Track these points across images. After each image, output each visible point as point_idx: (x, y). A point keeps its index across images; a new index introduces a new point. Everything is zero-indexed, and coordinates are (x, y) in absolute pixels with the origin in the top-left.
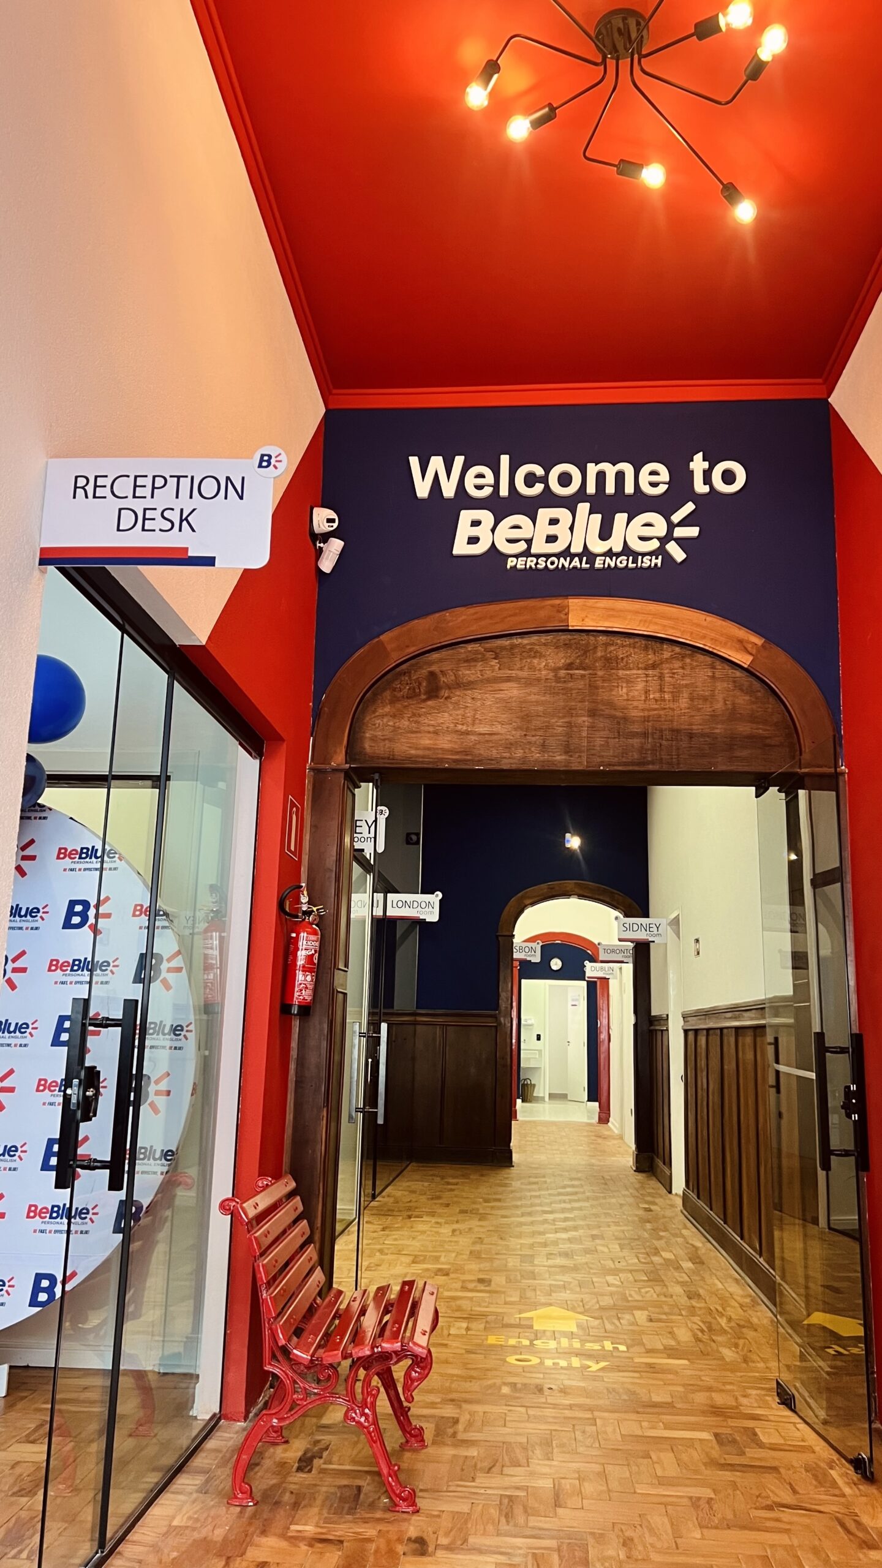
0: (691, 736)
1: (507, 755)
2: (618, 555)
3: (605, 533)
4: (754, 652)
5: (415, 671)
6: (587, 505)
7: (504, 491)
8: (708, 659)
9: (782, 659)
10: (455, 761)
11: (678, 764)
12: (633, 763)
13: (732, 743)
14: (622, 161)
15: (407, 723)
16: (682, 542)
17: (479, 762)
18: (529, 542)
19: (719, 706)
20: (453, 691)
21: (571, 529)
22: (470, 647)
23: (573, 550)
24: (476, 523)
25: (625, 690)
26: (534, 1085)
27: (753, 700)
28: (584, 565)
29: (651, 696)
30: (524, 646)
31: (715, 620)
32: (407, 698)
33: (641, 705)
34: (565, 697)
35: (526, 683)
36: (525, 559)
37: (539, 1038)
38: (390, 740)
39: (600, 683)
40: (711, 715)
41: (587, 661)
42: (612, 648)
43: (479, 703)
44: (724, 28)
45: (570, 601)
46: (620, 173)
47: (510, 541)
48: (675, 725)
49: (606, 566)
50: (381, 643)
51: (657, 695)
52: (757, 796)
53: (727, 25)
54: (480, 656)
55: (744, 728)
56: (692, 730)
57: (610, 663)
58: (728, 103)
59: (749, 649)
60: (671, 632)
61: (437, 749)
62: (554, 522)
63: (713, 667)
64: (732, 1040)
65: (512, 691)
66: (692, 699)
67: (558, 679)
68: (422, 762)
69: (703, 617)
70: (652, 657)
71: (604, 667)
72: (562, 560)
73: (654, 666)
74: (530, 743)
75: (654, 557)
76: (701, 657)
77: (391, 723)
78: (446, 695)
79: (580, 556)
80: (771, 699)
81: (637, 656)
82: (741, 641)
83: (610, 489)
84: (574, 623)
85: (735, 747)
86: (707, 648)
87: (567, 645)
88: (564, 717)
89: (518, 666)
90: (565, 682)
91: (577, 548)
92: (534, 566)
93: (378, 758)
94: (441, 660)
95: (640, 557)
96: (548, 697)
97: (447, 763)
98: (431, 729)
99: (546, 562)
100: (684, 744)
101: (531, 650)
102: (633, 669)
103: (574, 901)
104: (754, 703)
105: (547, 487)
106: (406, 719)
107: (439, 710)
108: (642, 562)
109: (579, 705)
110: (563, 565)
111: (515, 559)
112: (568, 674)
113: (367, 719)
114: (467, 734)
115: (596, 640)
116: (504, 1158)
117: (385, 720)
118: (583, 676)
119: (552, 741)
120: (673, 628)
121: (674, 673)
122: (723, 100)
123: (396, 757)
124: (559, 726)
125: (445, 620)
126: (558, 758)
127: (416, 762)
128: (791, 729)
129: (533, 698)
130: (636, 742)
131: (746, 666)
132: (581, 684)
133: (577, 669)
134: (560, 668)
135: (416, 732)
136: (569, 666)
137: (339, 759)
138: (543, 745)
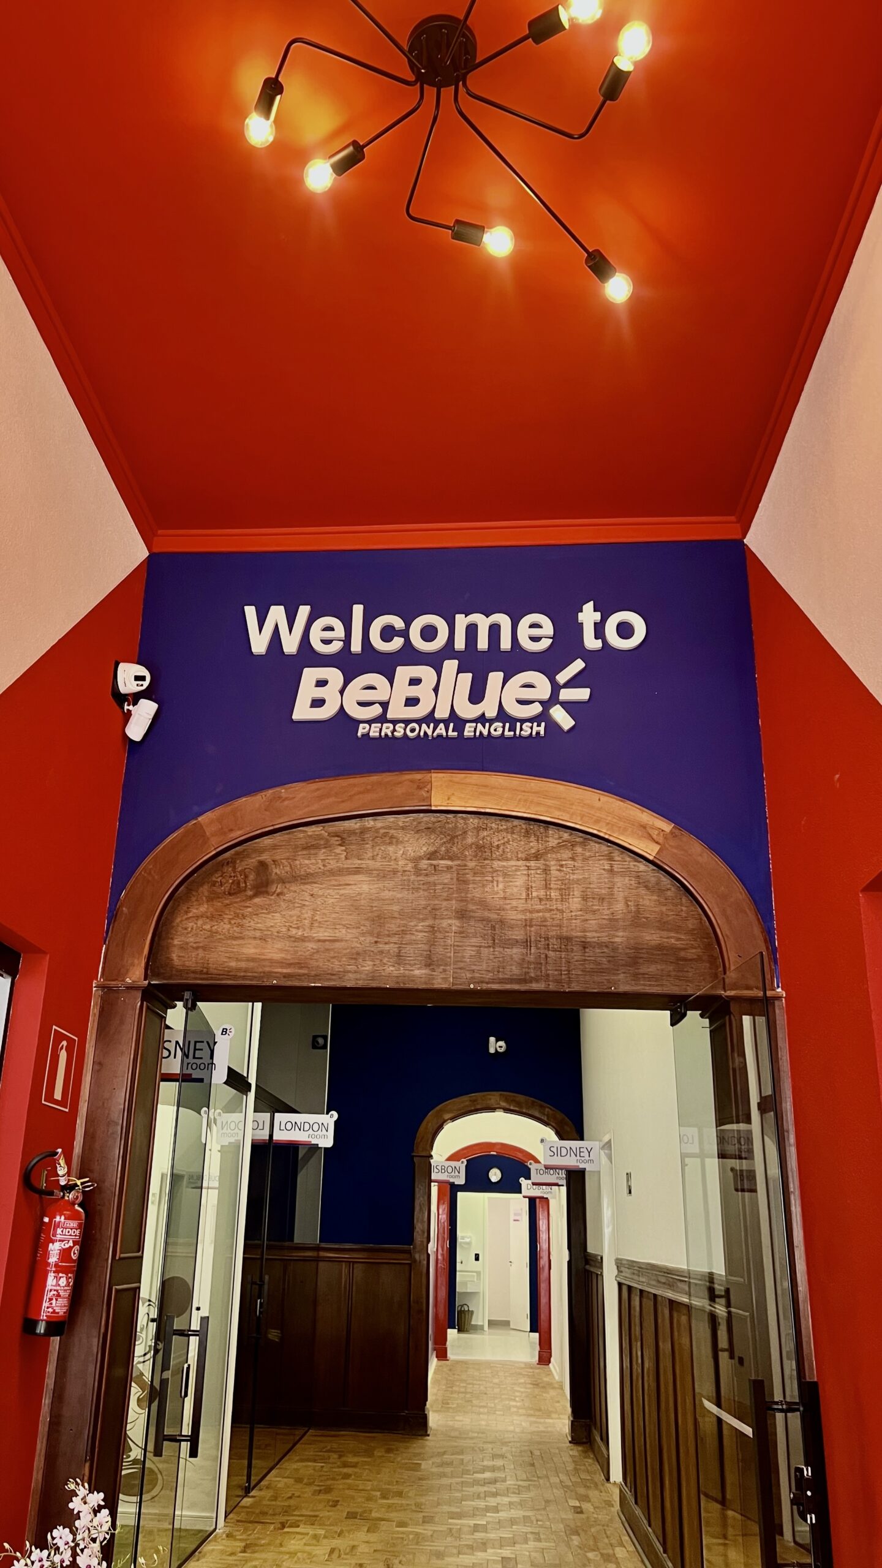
0: (585, 945)
1: (353, 968)
2: (491, 721)
3: (477, 695)
4: (661, 840)
5: (241, 861)
6: (456, 662)
7: (356, 647)
8: (604, 848)
9: (696, 849)
10: (287, 976)
11: (570, 982)
12: (511, 981)
13: (636, 956)
14: (457, 222)
15: (227, 926)
16: (568, 706)
17: (317, 977)
18: (385, 705)
19: (619, 907)
20: (288, 885)
21: (436, 690)
22: (310, 830)
23: (437, 715)
24: (322, 683)
25: (501, 886)
26: (472, 1312)
27: (662, 900)
28: (451, 733)
29: (535, 894)
30: (377, 830)
31: (611, 800)
32: (230, 894)
33: (521, 905)
34: (426, 894)
35: (378, 875)
36: (380, 725)
37: (477, 1258)
38: (204, 948)
39: (470, 877)
40: (610, 920)
41: (455, 849)
42: (485, 833)
43: (319, 901)
44: (566, 25)
45: (434, 775)
46: (457, 236)
47: (362, 704)
48: (565, 932)
49: (478, 734)
50: (200, 826)
51: (542, 893)
52: (673, 1024)
53: (571, 20)
54: (322, 842)
55: (652, 937)
56: (585, 937)
57: (482, 851)
58: (582, 136)
59: (655, 837)
60: (557, 814)
61: (264, 960)
62: (415, 682)
63: (611, 859)
64: (667, 1312)
65: (363, 887)
66: (585, 898)
67: (418, 871)
68: (244, 978)
69: (596, 797)
70: (534, 845)
71: (476, 856)
72: (424, 726)
73: (537, 857)
74: (382, 952)
75: (535, 724)
76: (595, 846)
77: (207, 927)
78: (279, 890)
79: (446, 722)
80: (684, 900)
81: (516, 843)
82: (644, 827)
83: (483, 644)
84: (437, 803)
85: (641, 961)
86: (602, 834)
87: (429, 829)
88: (423, 920)
89: (370, 855)
90: (427, 875)
91: (442, 713)
92: (390, 734)
93: (188, 972)
94: (274, 847)
95: (518, 724)
96: (405, 894)
97: (276, 978)
98: (258, 934)
99: (405, 730)
100: (577, 955)
101: (385, 835)
102: (511, 859)
103: (499, 1115)
104: (660, 904)
105: (408, 641)
106: (226, 921)
107: (269, 910)
108: (521, 729)
109: (445, 903)
110: (425, 733)
111: (367, 726)
112: (431, 865)
113: (178, 920)
114: (303, 941)
115: (465, 824)
116: (418, 1425)
117: (200, 922)
118: (449, 868)
119: (409, 950)
120: (559, 809)
121: (562, 866)
122: (576, 133)
123: (212, 971)
124: (419, 932)
125: (280, 797)
126: (417, 972)
127: (235, 977)
128: (711, 938)
129: (387, 894)
130: (516, 952)
131: (651, 858)
132: (446, 878)
133: (442, 859)
134: (421, 858)
135: (236, 938)
136: (432, 856)
137: (136, 974)
138: (399, 956)
